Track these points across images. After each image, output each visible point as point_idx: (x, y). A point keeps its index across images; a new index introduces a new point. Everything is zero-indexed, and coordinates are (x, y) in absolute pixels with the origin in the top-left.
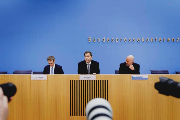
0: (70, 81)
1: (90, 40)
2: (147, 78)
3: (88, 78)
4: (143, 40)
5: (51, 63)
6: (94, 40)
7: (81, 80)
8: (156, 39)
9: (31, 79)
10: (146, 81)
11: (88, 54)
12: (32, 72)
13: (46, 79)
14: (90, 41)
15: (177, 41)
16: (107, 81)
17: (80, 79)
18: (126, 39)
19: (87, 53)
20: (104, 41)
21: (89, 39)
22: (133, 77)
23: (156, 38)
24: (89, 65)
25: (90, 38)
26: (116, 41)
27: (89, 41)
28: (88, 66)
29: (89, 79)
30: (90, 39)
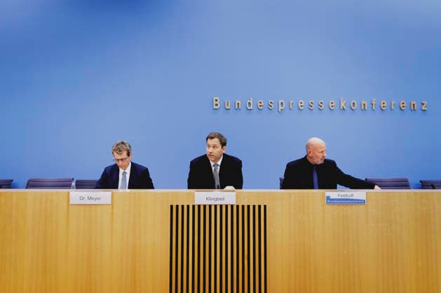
0: (172, 206)
1: (217, 105)
2: (365, 199)
3: (217, 199)
4: (342, 105)
5: (122, 160)
6: (228, 105)
7: (199, 206)
8: (374, 103)
9: (71, 202)
10: (361, 207)
11: (216, 141)
12: (74, 184)
13: (110, 203)
14: (217, 107)
15: (423, 108)
16: (265, 206)
17: (197, 203)
18: (303, 102)
19: (212, 138)
20: (251, 108)
21: (215, 103)
22: (328, 198)
23: (374, 100)
24: (216, 166)
25: (216, 100)
26: (280, 108)
27: (215, 107)
28: (213, 168)
29: (218, 203)
30: (217, 103)
